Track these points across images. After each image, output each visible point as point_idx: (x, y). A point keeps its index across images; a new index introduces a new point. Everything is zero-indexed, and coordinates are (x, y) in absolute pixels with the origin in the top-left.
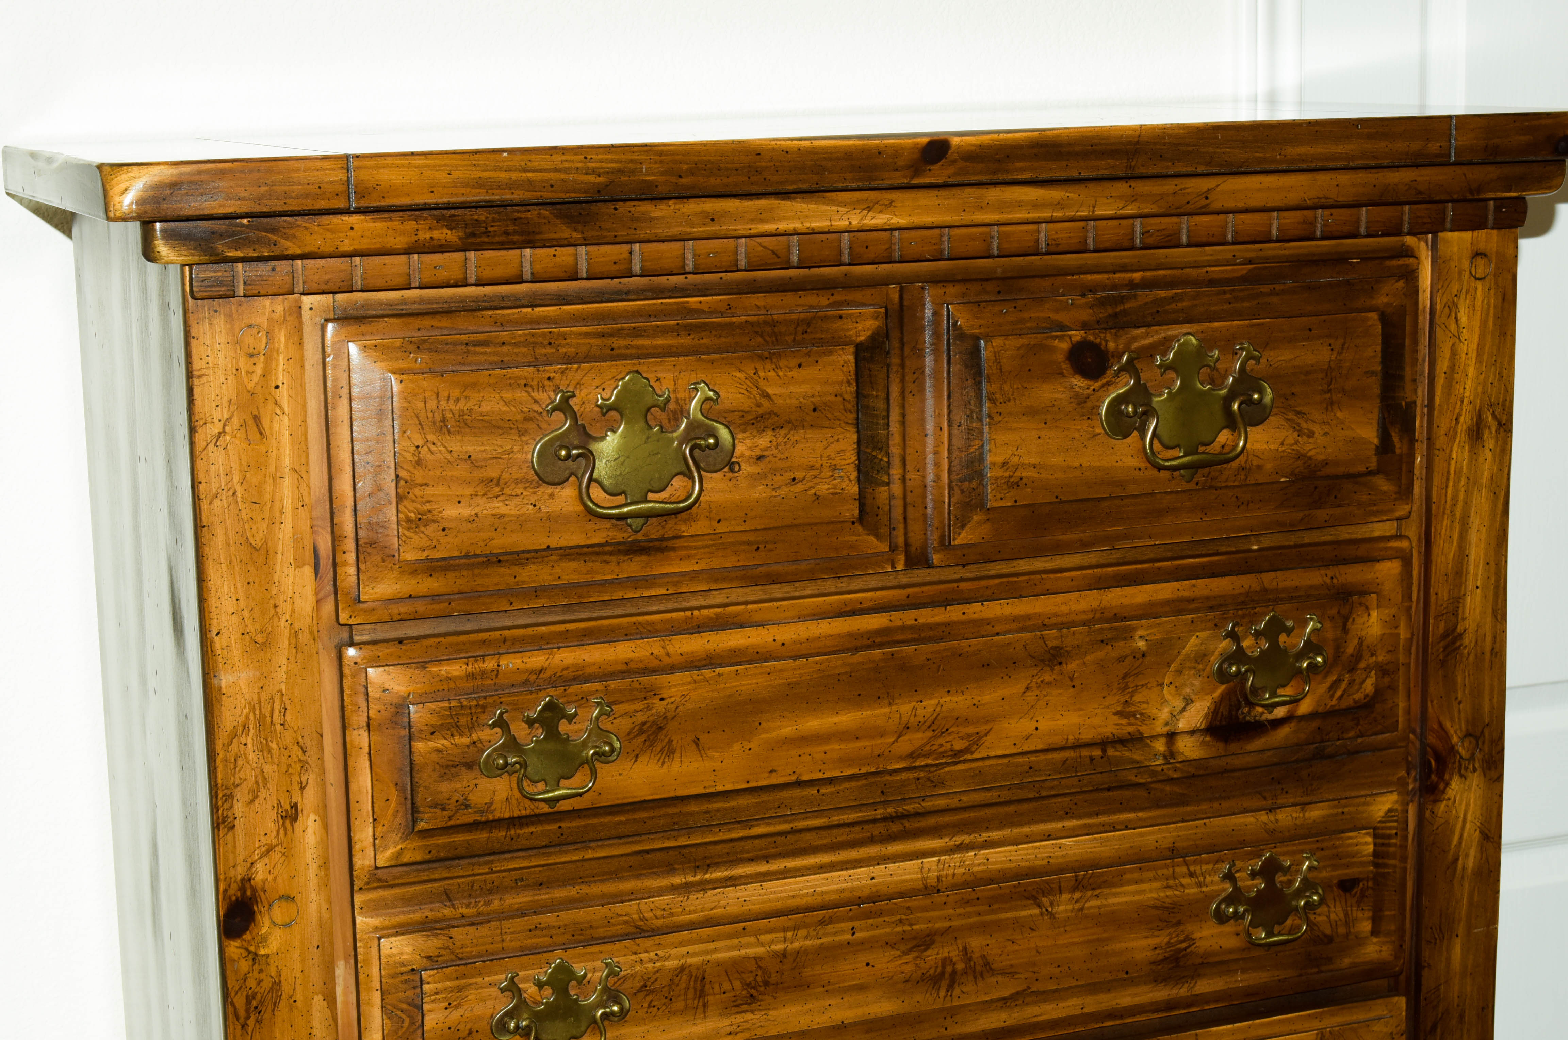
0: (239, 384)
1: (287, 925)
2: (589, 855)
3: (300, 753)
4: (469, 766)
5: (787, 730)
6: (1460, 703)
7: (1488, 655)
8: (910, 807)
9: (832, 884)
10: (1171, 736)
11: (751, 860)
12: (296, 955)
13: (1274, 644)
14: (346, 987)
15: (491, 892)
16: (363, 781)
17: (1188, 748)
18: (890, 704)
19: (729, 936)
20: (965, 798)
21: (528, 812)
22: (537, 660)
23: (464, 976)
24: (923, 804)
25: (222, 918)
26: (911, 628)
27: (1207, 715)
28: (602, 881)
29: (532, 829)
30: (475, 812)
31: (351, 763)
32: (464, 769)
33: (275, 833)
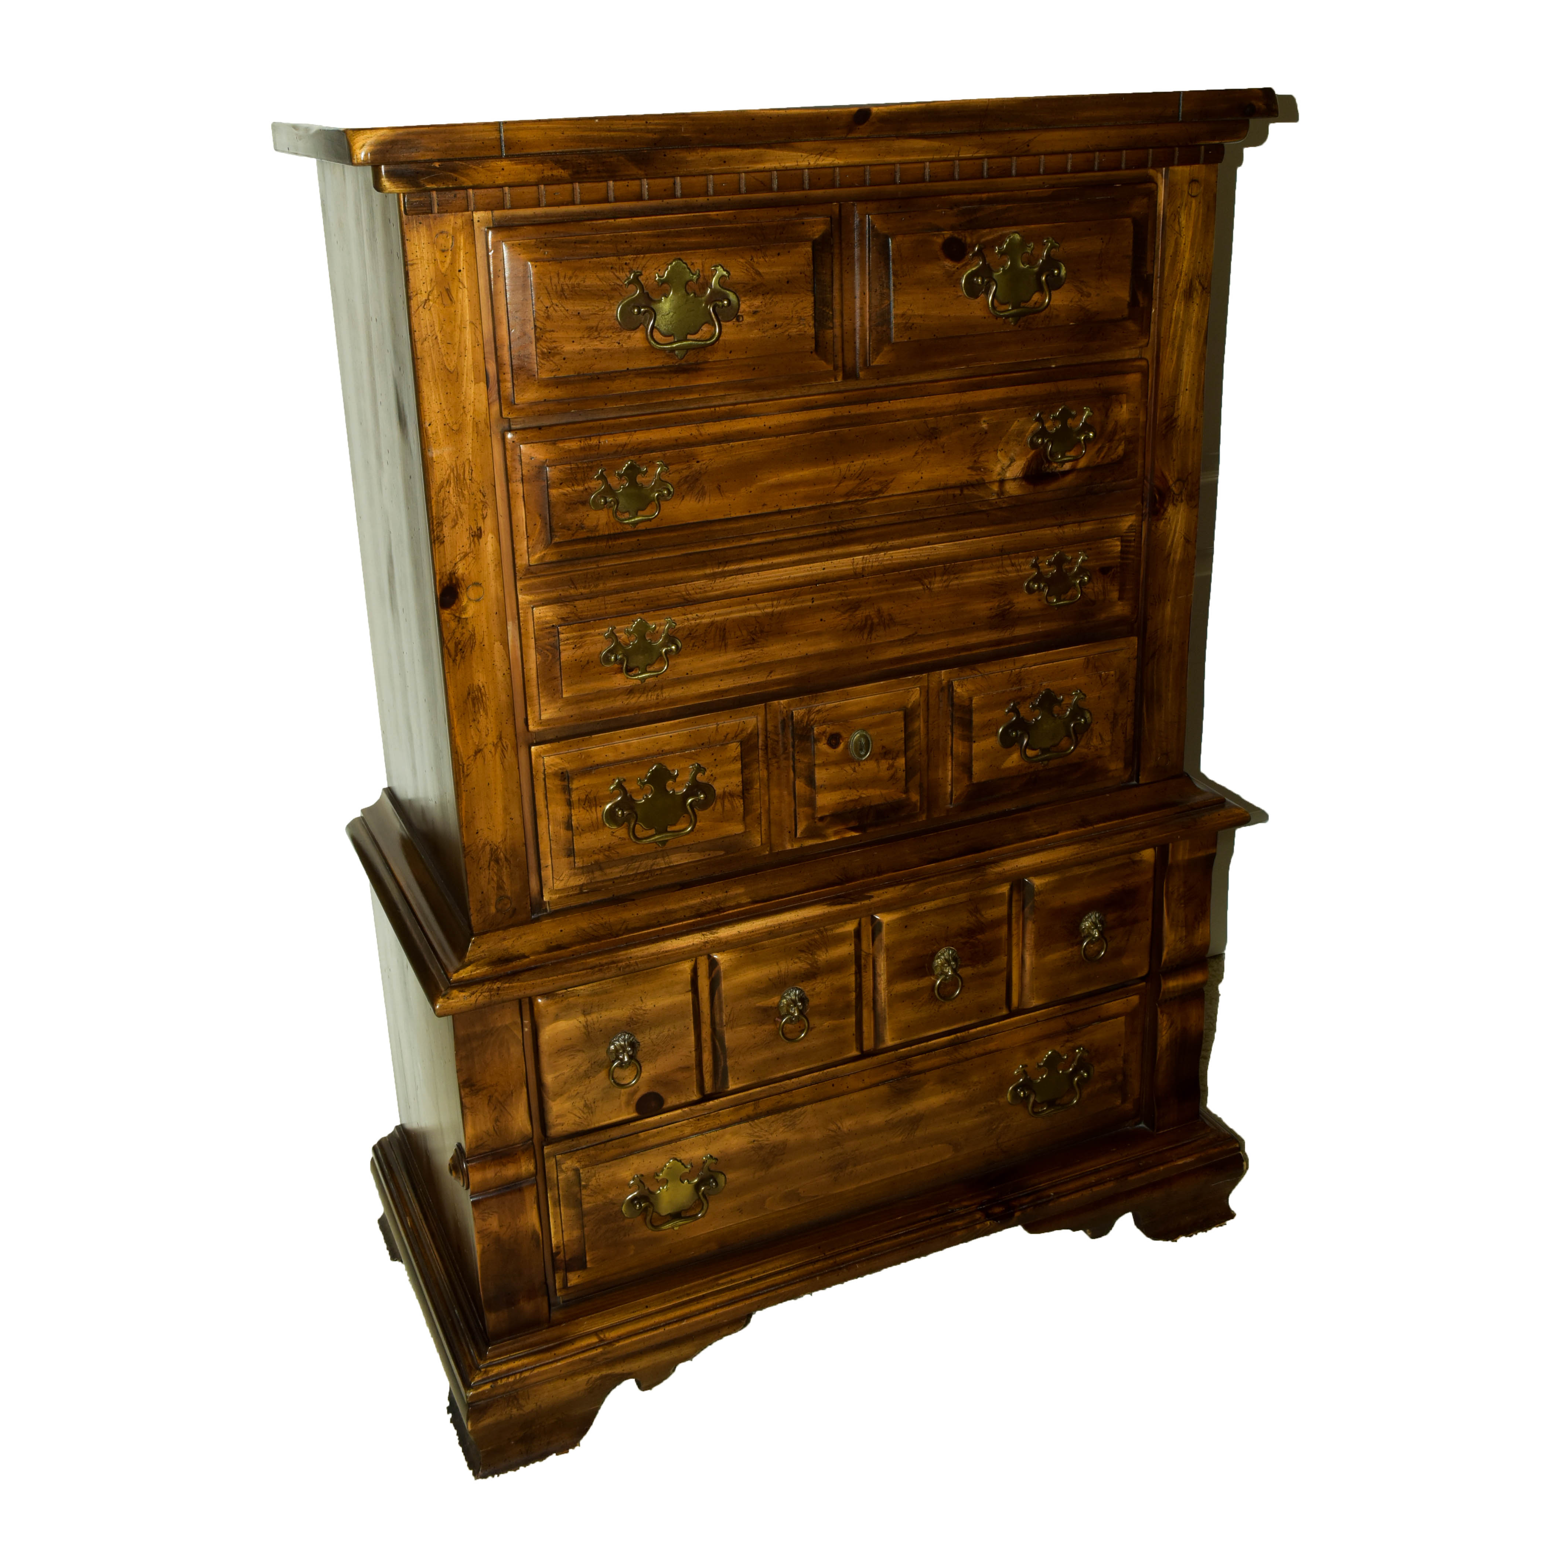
0: (437, 269)
1: (478, 600)
2: (656, 556)
3: (482, 497)
4: (584, 503)
5: (773, 480)
6: (1174, 460)
7: (1191, 432)
8: (846, 526)
9: (800, 572)
10: (1002, 482)
11: (752, 559)
12: (483, 618)
13: (1064, 424)
14: (514, 637)
15: (598, 579)
16: (520, 512)
17: (1012, 489)
18: (834, 464)
19: (740, 604)
20: (878, 520)
21: (619, 531)
22: (622, 438)
23: (584, 629)
24: (854, 524)
25: (439, 597)
26: (847, 417)
27: (1023, 469)
28: (664, 572)
29: (621, 541)
30: (588, 531)
31: (512, 502)
32: (580, 506)
33: (468, 545)
